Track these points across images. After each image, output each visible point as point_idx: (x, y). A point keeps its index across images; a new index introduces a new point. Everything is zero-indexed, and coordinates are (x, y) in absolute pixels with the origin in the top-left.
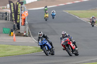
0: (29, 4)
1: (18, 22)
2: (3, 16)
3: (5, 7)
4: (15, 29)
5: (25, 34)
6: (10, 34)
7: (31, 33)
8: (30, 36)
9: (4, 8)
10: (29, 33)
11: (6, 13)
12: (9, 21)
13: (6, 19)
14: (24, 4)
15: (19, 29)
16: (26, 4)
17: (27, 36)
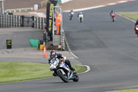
0: (66, 3)
1: (50, 29)
2: (28, 22)
3: (32, 9)
4: (45, 39)
5: (60, 47)
6: (39, 47)
7: (69, 45)
8: (67, 50)
9: (30, 11)
10: (66, 45)
11: (33, 17)
12: (37, 29)
13: (33, 27)
14: (58, 4)
15: (51, 39)
16: (61, 4)
17: (63, 50)
